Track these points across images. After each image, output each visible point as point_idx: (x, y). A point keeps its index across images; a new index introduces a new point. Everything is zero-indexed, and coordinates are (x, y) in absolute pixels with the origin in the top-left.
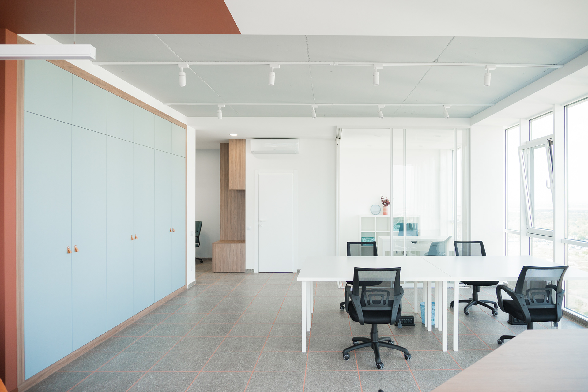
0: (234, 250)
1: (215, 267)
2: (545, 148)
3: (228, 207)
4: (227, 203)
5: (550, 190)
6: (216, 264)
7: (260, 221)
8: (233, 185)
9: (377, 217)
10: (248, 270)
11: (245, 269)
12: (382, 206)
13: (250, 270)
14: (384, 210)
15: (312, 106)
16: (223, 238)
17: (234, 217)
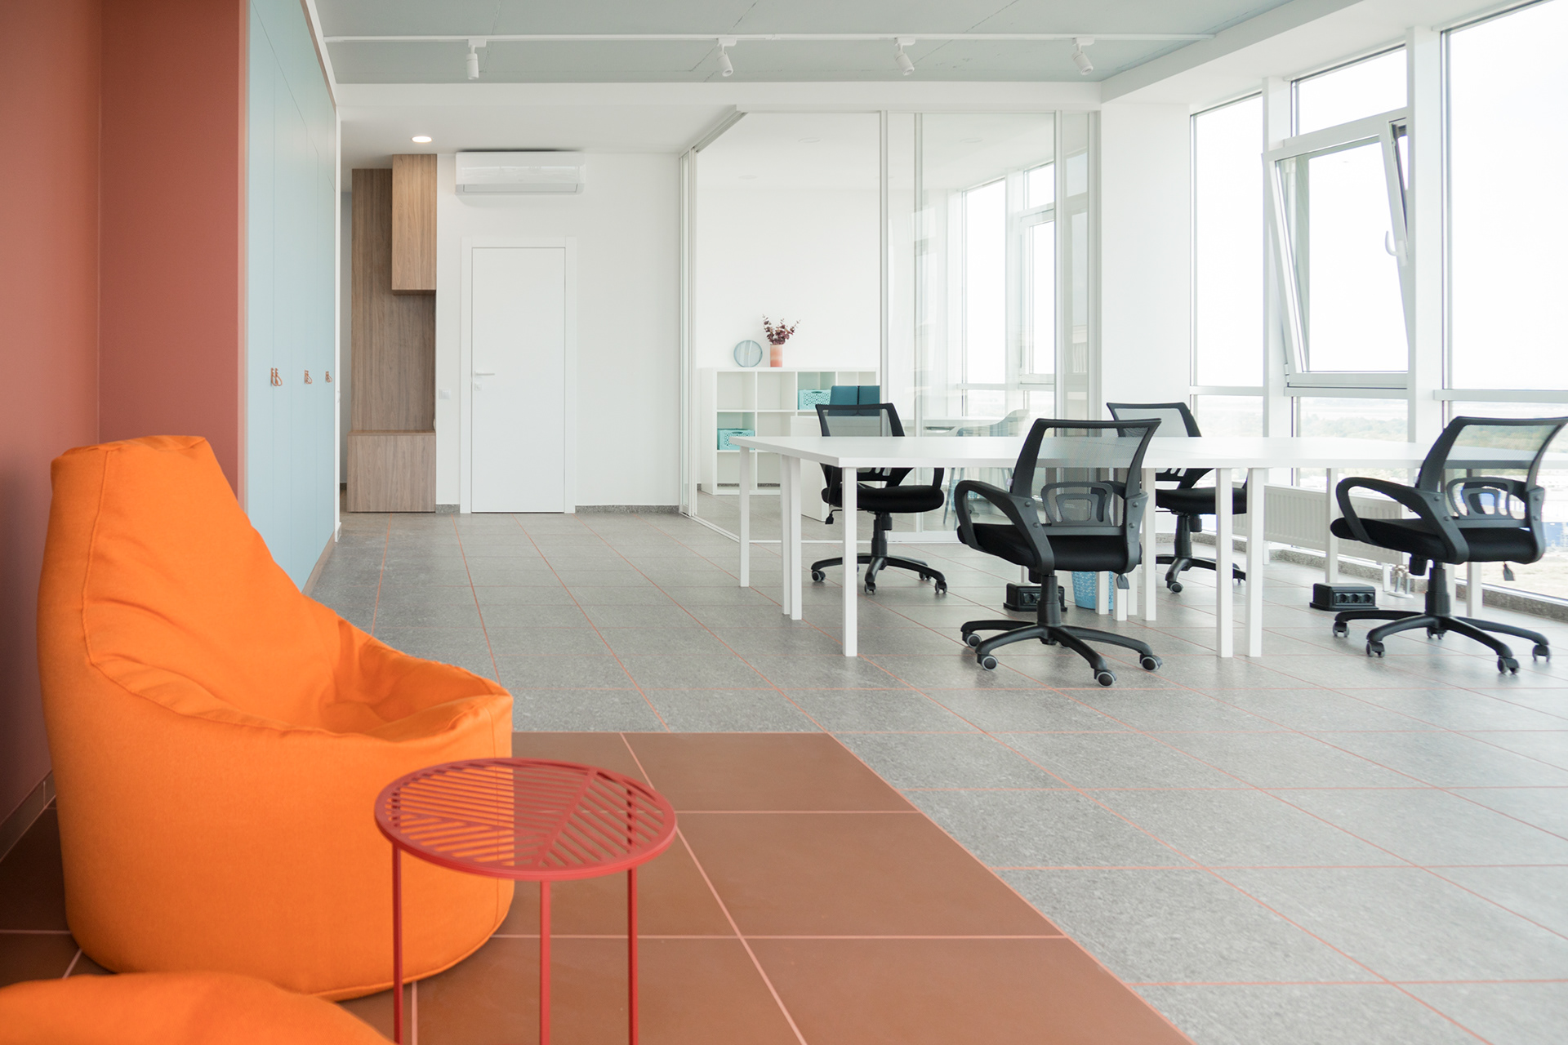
0: (404, 453)
1: (356, 498)
2: (1378, 145)
3: (374, 341)
4: (371, 330)
5: (1395, 258)
6: (356, 490)
7: (478, 374)
8: (404, 277)
9: (758, 373)
10: (442, 505)
11: (435, 505)
12: (766, 344)
13: (448, 505)
14: (773, 353)
15: (720, 41)
16: (361, 424)
17: (391, 368)
